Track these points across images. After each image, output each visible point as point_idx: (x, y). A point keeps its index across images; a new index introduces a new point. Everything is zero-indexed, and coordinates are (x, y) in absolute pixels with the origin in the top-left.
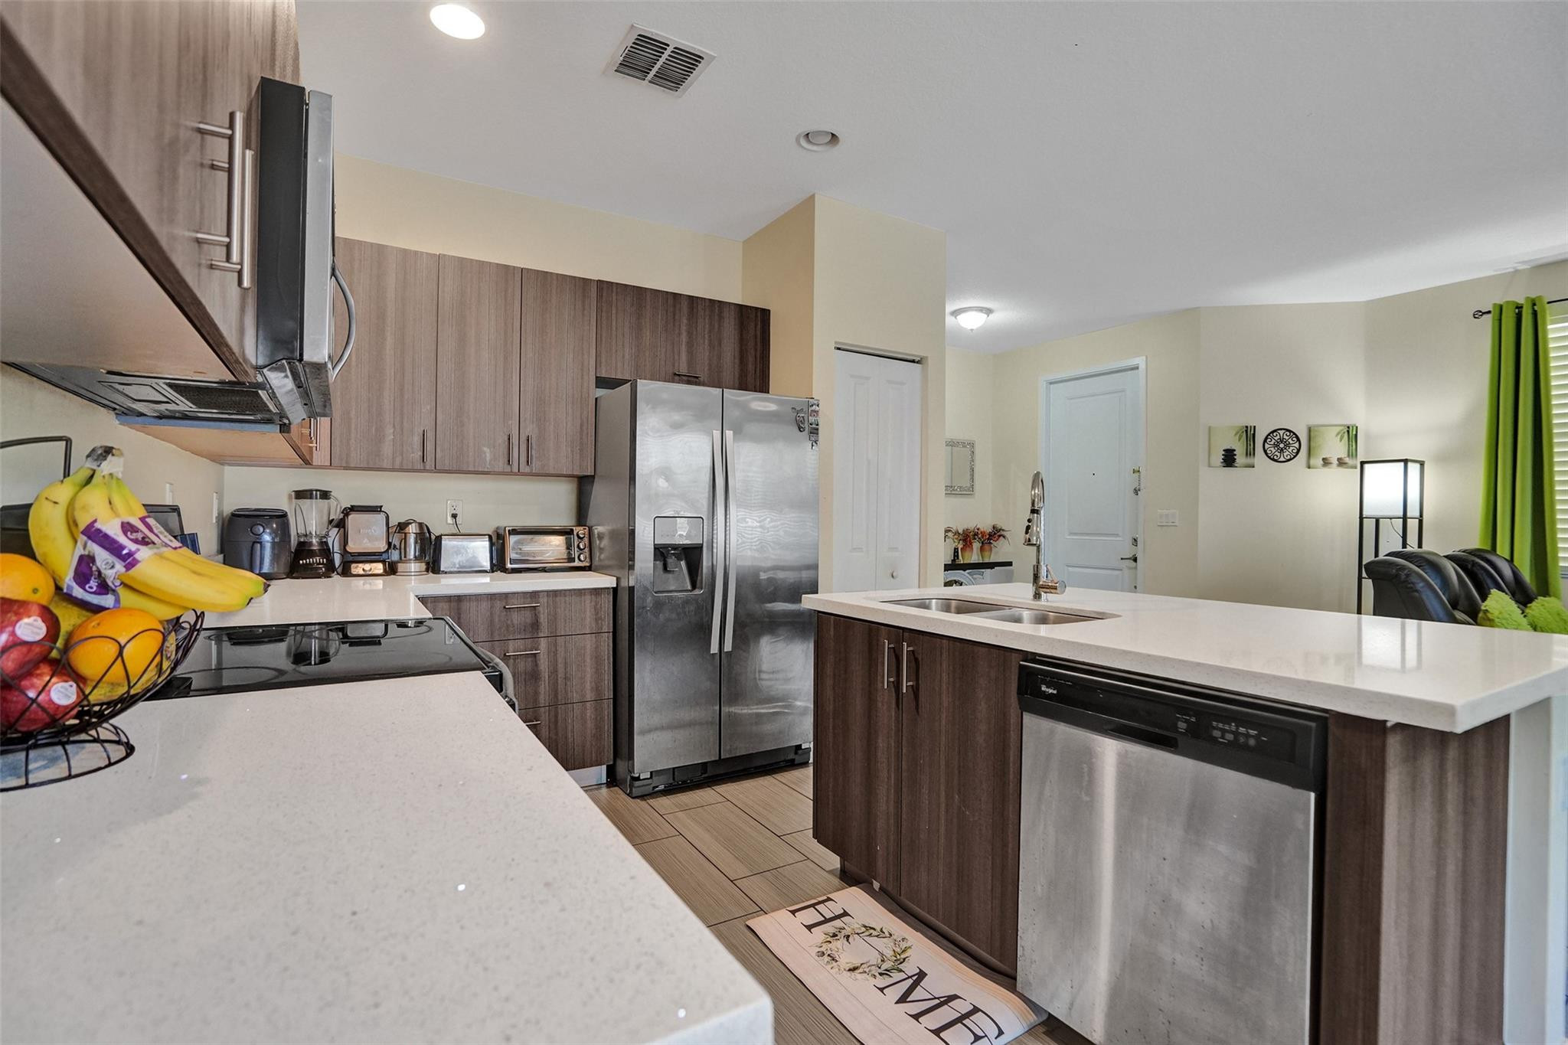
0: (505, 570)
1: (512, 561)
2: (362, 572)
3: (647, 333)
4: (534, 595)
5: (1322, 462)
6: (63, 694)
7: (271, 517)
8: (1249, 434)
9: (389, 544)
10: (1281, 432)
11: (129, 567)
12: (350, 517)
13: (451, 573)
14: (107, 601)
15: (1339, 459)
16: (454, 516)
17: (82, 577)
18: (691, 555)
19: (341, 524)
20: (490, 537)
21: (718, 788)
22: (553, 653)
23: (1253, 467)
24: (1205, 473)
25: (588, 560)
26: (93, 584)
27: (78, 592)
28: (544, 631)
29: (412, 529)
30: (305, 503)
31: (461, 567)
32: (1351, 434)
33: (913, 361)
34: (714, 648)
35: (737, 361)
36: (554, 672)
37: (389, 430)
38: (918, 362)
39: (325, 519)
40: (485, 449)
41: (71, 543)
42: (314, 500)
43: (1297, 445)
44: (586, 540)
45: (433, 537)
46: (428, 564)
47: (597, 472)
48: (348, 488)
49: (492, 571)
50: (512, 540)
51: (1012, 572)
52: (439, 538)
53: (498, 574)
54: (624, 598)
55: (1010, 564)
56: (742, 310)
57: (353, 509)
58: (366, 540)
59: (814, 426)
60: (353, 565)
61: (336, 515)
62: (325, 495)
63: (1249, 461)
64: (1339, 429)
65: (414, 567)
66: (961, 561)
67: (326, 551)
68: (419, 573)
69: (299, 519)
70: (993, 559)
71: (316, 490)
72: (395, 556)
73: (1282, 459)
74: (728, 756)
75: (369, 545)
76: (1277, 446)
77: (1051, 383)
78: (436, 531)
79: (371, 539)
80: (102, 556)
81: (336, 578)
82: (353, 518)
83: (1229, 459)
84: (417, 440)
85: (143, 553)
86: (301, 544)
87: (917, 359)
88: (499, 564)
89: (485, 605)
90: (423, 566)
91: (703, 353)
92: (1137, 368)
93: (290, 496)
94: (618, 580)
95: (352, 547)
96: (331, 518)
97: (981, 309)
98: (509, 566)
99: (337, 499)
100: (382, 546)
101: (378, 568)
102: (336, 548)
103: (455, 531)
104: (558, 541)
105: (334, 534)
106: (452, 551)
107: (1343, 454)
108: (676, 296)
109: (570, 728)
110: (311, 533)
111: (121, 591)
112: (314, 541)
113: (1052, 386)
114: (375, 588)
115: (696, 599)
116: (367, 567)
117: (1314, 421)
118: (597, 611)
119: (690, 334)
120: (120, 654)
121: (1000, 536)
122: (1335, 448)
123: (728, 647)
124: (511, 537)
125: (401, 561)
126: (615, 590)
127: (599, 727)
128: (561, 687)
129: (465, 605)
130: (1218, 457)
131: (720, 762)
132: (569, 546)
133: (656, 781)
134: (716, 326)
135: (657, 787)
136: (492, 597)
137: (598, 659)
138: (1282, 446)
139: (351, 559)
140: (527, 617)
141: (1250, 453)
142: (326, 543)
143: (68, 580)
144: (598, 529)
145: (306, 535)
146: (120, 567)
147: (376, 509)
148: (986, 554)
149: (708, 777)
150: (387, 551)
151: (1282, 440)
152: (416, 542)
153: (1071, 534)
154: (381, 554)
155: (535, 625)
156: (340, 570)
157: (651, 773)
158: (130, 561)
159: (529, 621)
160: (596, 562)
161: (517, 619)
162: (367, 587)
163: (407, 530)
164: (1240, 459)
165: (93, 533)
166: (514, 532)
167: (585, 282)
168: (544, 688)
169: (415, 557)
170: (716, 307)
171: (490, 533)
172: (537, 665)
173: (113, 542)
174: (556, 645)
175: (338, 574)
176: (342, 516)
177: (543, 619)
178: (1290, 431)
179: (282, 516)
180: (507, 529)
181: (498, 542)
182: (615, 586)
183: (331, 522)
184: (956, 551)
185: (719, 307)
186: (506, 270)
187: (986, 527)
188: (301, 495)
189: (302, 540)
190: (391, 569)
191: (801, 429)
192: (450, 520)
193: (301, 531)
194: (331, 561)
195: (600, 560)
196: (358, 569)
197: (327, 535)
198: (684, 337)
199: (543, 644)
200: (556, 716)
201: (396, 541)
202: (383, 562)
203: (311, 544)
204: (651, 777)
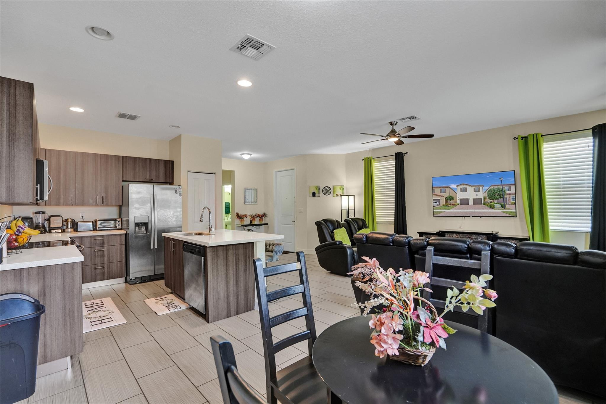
0: (97, 230)
1: (98, 228)
2: (55, 232)
3: (137, 169)
4: (103, 236)
5: (336, 195)
6: (16, 244)
7: (28, 219)
8: (319, 188)
9: (63, 224)
10: (327, 187)
11: (24, 230)
12: (51, 218)
13: (82, 231)
14: (20, 234)
15: (340, 194)
16: (82, 217)
17: (17, 232)
18: (146, 225)
19: (49, 220)
20: (93, 222)
21: (154, 282)
22: (108, 250)
23: (320, 196)
24: (308, 198)
25: (121, 227)
26: (19, 232)
27: (17, 233)
28: (106, 244)
29: (69, 221)
30: (38, 215)
31: (84, 230)
32: (343, 188)
33: (213, 174)
34: (152, 247)
35: (164, 174)
36: (109, 254)
37: (62, 197)
38: (214, 174)
39: (44, 219)
40: (90, 200)
41: (16, 228)
42: (40, 214)
43: (330, 191)
44: (120, 222)
45: (76, 222)
46: (74, 229)
47: (123, 204)
48: (50, 210)
49: (93, 230)
50: (99, 223)
51: (269, 226)
52: (77, 223)
53: (95, 231)
54: (127, 236)
55: (267, 224)
56: (166, 161)
57: (52, 216)
58: (56, 224)
59: (180, 192)
60: (52, 230)
61: (47, 218)
62: (44, 213)
63: (319, 195)
64: (340, 186)
65: (70, 230)
66: (253, 223)
67: (44, 227)
68: (71, 232)
69: (36, 219)
70: (263, 223)
71: (41, 212)
72: (65, 227)
73: (327, 194)
74: (157, 274)
75: (57, 225)
76: (326, 191)
77: (277, 172)
78: (77, 221)
79: (57, 223)
80: (20, 229)
81: (47, 234)
82: (52, 218)
83: (314, 195)
84: (70, 198)
85: (25, 229)
86: (37, 225)
87: (214, 173)
88: (95, 229)
89: (89, 239)
90: (73, 230)
91: (154, 173)
92: (294, 169)
93: (33, 213)
94: (127, 232)
95: (52, 226)
96: (46, 218)
97: (248, 154)
98: (98, 229)
99: (47, 213)
100: (61, 225)
101: (60, 231)
102: (47, 226)
103: (83, 221)
104: (113, 222)
105: (46, 222)
106: (82, 226)
107: (341, 193)
108: (145, 159)
109: (113, 268)
110: (39, 223)
111: (22, 233)
112: (41, 224)
113: (277, 173)
114: (58, 236)
115: (147, 236)
116: (56, 231)
117: (335, 184)
118: (121, 240)
119: (150, 168)
120: (23, 240)
121: (266, 216)
122: (339, 192)
123: (156, 247)
124: (99, 222)
125: (66, 229)
126: (126, 234)
127: (121, 268)
128: (111, 258)
129: (84, 239)
130: (311, 194)
131: (154, 275)
132: (115, 223)
133: (137, 280)
134: (158, 166)
135: (137, 282)
136: (91, 237)
137: (121, 251)
138: (327, 191)
139: (51, 229)
140: (101, 241)
141: (319, 193)
142: (44, 225)
143: (16, 232)
144: (123, 219)
145: (38, 223)
146: (23, 230)
147: (59, 216)
148: (261, 221)
149: (151, 280)
150: (62, 226)
151: (327, 189)
152: (71, 224)
153: (282, 215)
154: (60, 227)
155: (103, 243)
156: (48, 232)
157: (135, 278)
158: (24, 229)
159: (101, 242)
160: (123, 227)
161: (98, 242)
162: (56, 236)
163: (68, 221)
164: (317, 194)
165: (19, 226)
166: (99, 220)
167: (119, 156)
168: (106, 259)
169: (70, 228)
170: (157, 161)
171: (93, 221)
172: (104, 253)
173: (22, 227)
174: (109, 248)
175: (48, 233)
176: (49, 218)
177: (105, 242)
178: (329, 187)
179: (31, 219)
180: (97, 220)
181: (95, 223)
182: (126, 233)
183: (45, 219)
184: (251, 221)
185: (159, 161)
186: (96, 155)
187: (261, 213)
188: (36, 213)
189: (37, 224)
190: (64, 231)
191: (176, 193)
192: (81, 218)
193: (37, 222)
194: (45, 230)
195: (124, 227)
196: (53, 231)
197: (44, 223)
198: (148, 169)
199: (106, 248)
200: (109, 266)
201: (65, 223)
202: (61, 229)
203: (40, 225)
204: (135, 279)
